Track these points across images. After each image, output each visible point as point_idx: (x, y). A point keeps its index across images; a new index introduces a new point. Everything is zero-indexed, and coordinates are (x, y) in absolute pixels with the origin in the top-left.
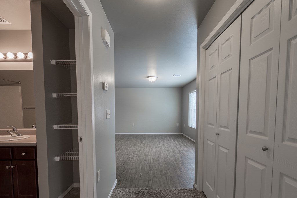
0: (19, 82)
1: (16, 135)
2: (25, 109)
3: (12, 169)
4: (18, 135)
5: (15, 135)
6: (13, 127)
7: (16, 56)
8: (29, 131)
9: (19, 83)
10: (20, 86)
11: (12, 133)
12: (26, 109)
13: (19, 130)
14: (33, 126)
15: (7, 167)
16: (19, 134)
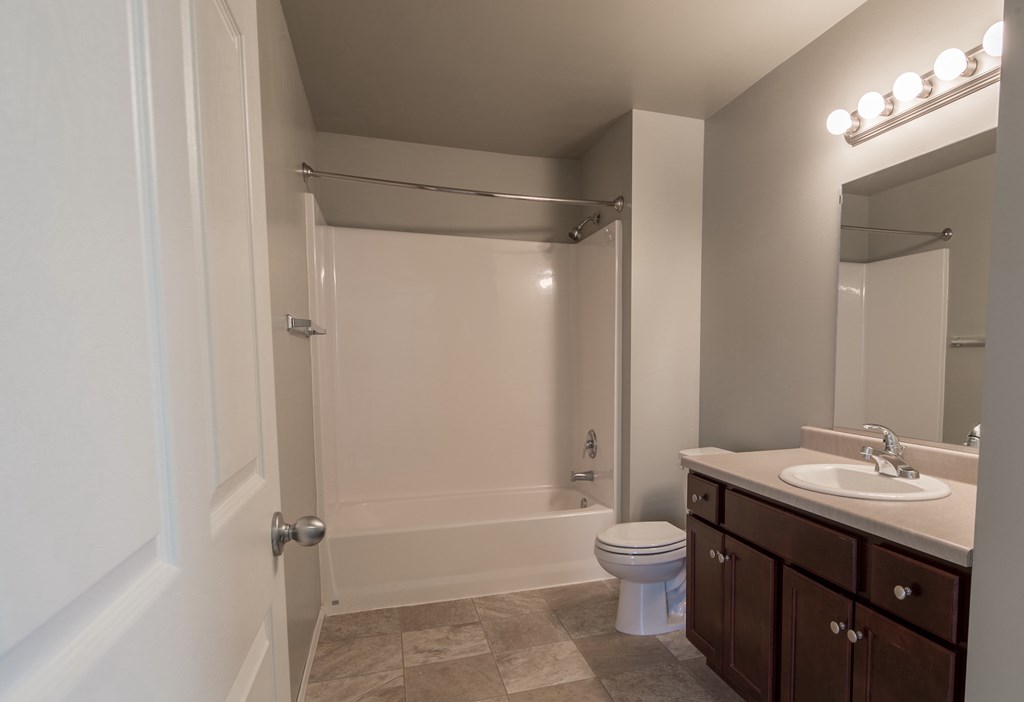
0: (944, 233)
1: (895, 473)
2: (954, 345)
3: (853, 644)
4: (903, 475)
5: (891, 470)
6: (885, 431)
7: (931, 83)
8: (951, 456)
9: (943, 236)
10: (946, 247)
11: (881, 461)
12: (961, 345)
13: (911, 449)
14: (973, 435)
15: (835, 628)
16: (907, 467)
